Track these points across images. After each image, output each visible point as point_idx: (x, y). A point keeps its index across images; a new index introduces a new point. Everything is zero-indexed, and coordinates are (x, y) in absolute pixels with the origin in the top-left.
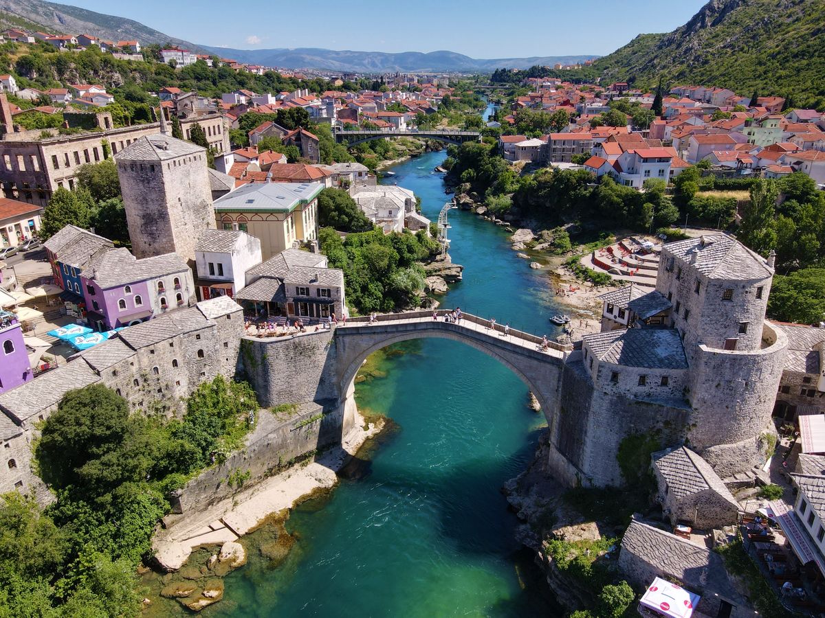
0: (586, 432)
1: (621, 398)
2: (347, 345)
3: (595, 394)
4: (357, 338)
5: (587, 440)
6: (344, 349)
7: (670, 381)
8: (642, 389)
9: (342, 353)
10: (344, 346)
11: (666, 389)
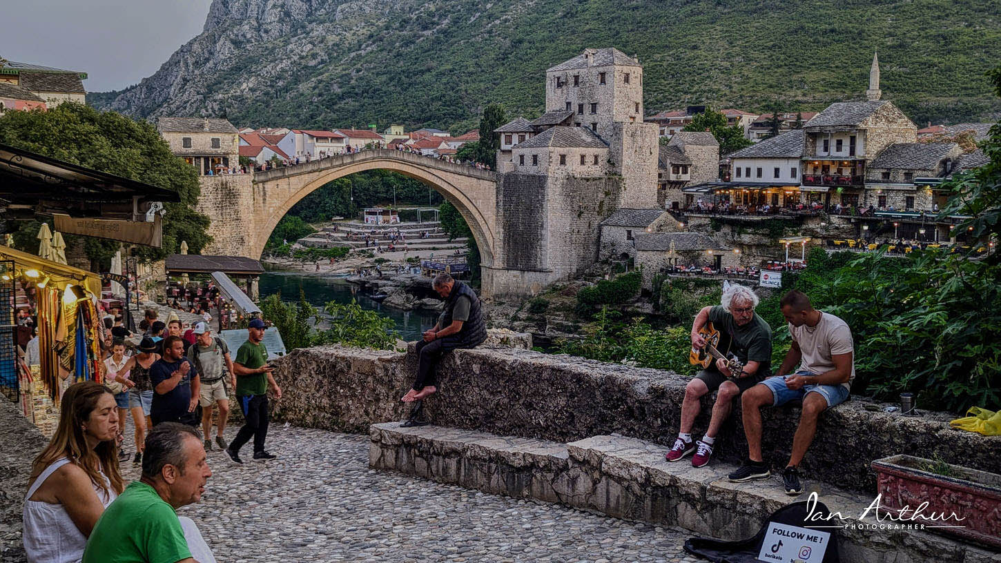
0: (542, 226)
1: (570, 178)
2: (268, 194)
3: (549, 180)
4: (283, 183)
5: (543, 232)
6: (264, 199)
7: (600, 160)
8: (583, 169)
9: (262, 205)
10: (265, 194)
11: (597, 168)
